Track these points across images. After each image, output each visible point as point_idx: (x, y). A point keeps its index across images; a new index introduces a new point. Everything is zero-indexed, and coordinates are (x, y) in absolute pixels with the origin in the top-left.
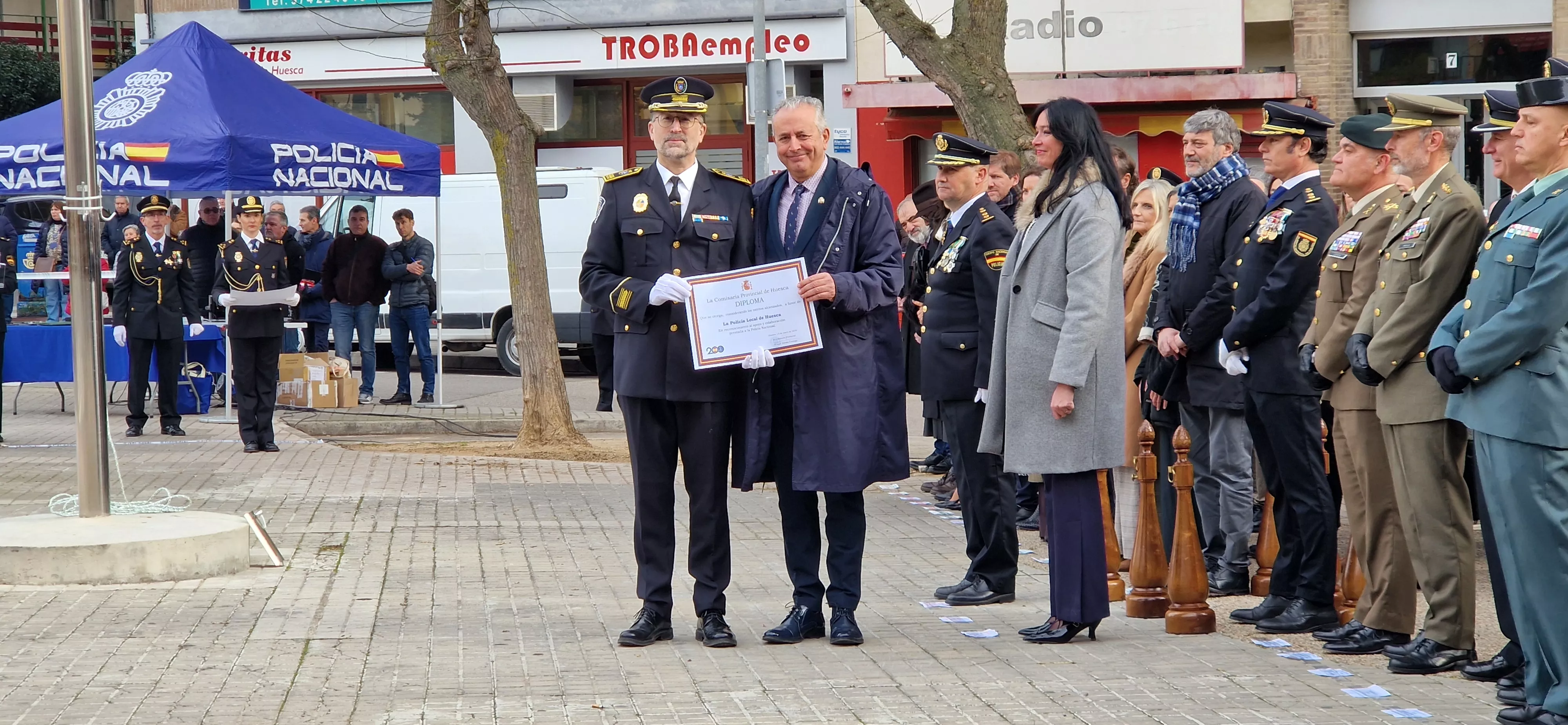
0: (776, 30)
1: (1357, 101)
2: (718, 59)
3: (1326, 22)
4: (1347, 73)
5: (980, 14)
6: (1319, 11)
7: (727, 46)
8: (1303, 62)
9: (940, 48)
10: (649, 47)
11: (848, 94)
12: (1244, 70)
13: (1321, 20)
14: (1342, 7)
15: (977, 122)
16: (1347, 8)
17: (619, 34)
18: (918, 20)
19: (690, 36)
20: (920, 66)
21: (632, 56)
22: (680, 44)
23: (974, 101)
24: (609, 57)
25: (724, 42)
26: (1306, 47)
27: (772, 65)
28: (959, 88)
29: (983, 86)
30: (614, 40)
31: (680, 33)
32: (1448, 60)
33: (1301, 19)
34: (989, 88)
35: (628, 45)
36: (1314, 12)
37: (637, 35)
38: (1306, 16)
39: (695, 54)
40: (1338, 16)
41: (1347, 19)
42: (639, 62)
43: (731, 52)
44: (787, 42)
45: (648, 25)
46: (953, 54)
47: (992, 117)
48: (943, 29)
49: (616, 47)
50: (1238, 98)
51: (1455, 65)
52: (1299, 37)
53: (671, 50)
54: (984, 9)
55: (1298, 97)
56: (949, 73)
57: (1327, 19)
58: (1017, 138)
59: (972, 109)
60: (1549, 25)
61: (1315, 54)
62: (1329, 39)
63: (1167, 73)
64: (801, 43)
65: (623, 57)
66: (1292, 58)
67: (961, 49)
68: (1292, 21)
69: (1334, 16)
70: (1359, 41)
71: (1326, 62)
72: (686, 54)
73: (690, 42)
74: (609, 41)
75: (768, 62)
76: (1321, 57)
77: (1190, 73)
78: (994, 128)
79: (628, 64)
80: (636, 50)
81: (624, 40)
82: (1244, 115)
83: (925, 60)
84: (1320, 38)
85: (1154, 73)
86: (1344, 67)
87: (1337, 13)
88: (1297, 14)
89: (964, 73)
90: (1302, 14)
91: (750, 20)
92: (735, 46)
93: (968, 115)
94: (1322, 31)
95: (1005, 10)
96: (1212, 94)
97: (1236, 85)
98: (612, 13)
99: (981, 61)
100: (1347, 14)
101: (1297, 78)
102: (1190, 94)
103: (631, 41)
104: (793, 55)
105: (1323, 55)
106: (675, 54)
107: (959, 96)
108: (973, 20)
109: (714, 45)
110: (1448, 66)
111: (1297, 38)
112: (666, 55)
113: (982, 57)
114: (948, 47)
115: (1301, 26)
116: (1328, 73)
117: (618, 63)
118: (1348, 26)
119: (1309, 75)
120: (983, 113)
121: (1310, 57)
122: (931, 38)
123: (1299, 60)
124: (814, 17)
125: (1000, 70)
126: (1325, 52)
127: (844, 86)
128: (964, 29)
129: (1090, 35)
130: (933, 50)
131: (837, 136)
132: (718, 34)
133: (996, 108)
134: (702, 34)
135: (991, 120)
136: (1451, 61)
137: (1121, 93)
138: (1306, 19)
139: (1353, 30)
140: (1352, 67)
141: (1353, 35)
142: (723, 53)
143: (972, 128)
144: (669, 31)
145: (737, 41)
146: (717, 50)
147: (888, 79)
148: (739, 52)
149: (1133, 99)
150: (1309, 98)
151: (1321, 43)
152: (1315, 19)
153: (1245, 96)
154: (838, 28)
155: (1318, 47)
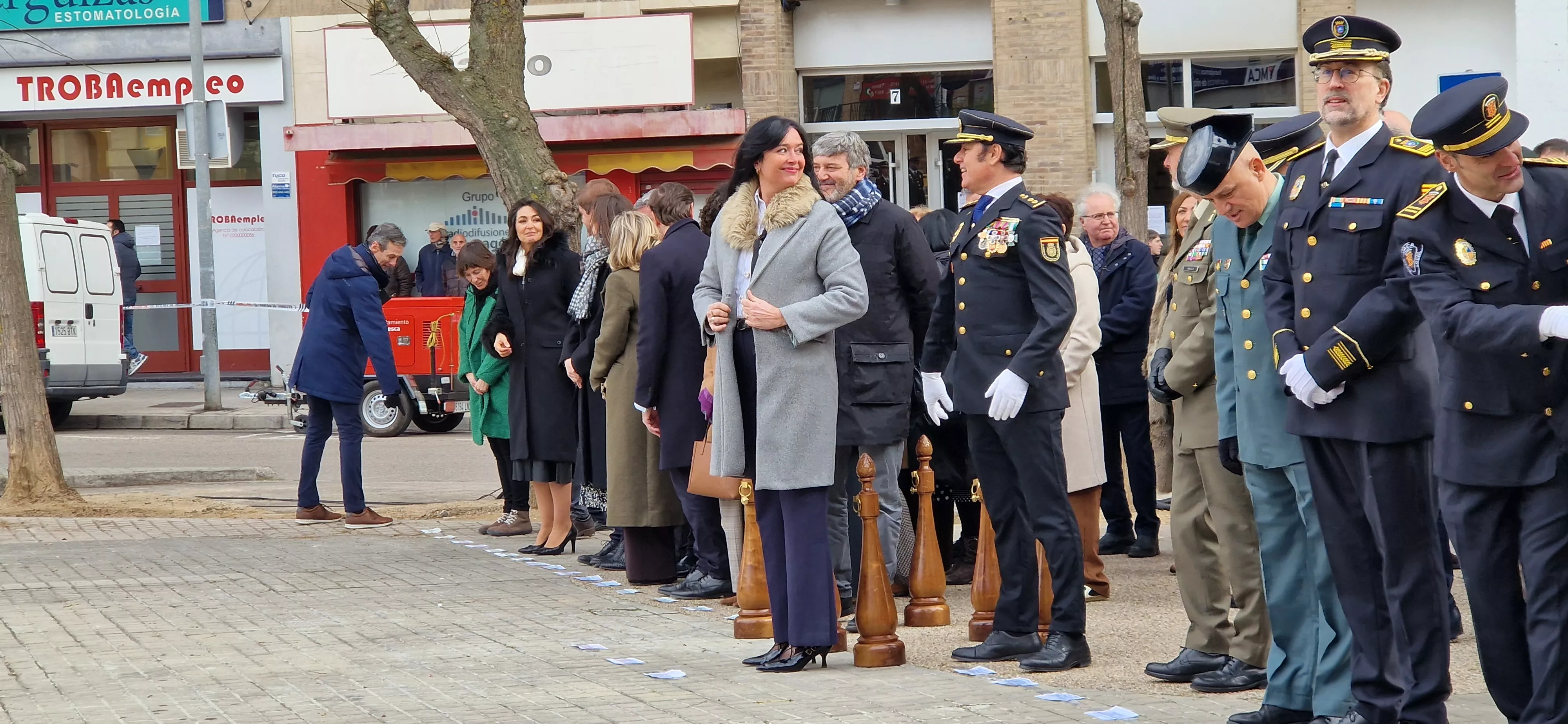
0: (210, 71)
2: (145, 100)
3: (774, 59)
4: (792, 110)
5: (499, 46)
6: (766, 48)
7: (155, 87)
8: (751, 98)
9: (460, 82)
10: (69, 88)
11: (289, 136)
12: (693, 108)
13: (769, 56)
14: (788, 44)
16: (793, 46)
17: (36, 74)
18: (436, 53)
19: (114, 77)
20: (439, 99)
21: (51, 98)
22: (103, 85)
23: (496, 135)
24: (26, 98)
25: (152, 83)
26: (754, 85)
27: (211, 105)
28: (481, 122)
29: (506, 120)
30: (30, 80)
31: (103, 73)
33: (749, 56)
34: (512, 121)
35: (46, 85)
36: (761, 49)
37: (56, 76)
38: (753, 54)
39: (120, 95)
40: (786, 53)
41: (793, 56)
42: (59, 104)
43: (159, 94)
44: (220, 83)
45: (67, 64)
46: (474, 87)
47: (516, 150)
48: (461, 61)
49: (33, 88)
50: (689, 135)
52: (747, 73)
53: (94, 91)
54: (502, 41)
56: (470, 107)
57: (774, 56)
59: (496, 143)
60: (990, 63)
61: (763, 89)
62: (777, 75)
63: (615, 111)
64: (235, 84)
65: (41, 98)
66: (741, 95)
67: (482, 82)
68: (740, 58)
69: (781, 53)
70: (804, 78)
71: (776, 98)
72: (110, 95)
73: (114, 83)
74: (24, 82)
75: (208, 102)
76: (769, 93)
77: (639, 110)
78: (518, 162)
79: (47, 105)
80: (55, 91)
81: (41, 80)
82: (695, 152)
83: (444, 94)
84: (768, 75)
85: (604, 111)
86: (791, 103)
87: (783, 50)
88: (745, 51)
89: (486, 107)
90: (750, 51)
91: (186, 59)
92: (163, 87)
93: (490, 150)
94: (770, 68)
95: (524, 43)
96: (664, 131)
97: (687, 122)
98: (27, 52)
99: (503, 94)
100: (793, 51)
101: (745, 114)
102: (640, 131)
103: (49, 81)
104: (226, 96)
105: (772, 91)
106: (98, 95)
107: (481, 131)
108: (492, 52)
109: (141, 86)
111: (745, 75)
112: (89, 96)
113: (504, 90)
114: (468, 79)
117: (35, 104)
118: (793, 63)
120: (506, 147)
121: (759, 94)
122: (450, 71)
123: (748, 96)
124: (248, 57)
125: (522, 102)
126: (774, 88)
127: (286, 128)
128: (483, 60)
130: (453, 83)
131: (276, 181)
132: (146, 74)
133: (519, 142)
134: (127, 75)
135: (515, 155)
136: (895, 97)
137: (571, 130)
138: (753, 56)
139: (798, 66)
141: (798, 71)
142: (151, 94)
143: (495, 163)
144: (91, 71)
145: (166, 82)
146: (144, 92)
147: (331, 121)
148: (168, 93)
149: (583, 137)
151: (769, 79)
152: (762, 56)
153: (696, 133)
154: (274, 68)
155: (766, 83)
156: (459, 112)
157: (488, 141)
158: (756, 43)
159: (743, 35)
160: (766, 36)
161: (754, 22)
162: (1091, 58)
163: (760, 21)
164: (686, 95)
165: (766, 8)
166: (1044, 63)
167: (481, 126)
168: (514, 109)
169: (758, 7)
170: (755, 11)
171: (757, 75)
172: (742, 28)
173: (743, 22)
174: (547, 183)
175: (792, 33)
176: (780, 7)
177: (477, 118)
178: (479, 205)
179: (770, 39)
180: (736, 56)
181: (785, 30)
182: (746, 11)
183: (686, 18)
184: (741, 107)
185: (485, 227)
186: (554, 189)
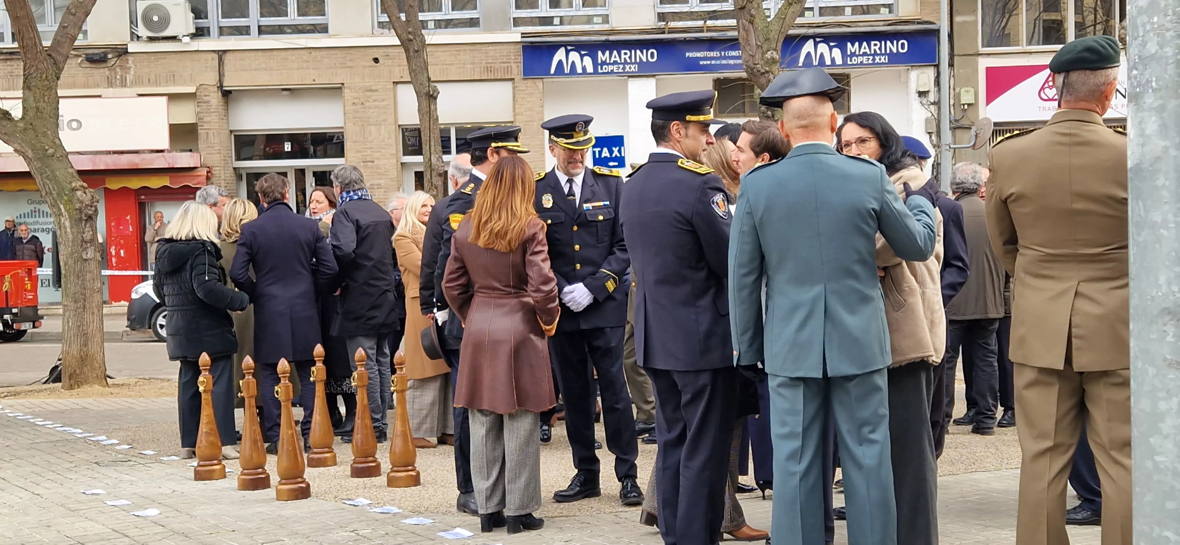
1: (235, 169)
4: (228, 154)
5: (41, 105)
6: (213, 117)
9: (16, 126)
12: (169, 151)
13: (214, 122)
15: (43, 173)
16: (228, 116)
28: (30, 151)
29: (47, 150)
32: (286, 147)
34: (51, 151)
38: (205, 120)
41: (228, 123)
46: (25, 129)
51: (290, 150)
55: (201, 166)
57: (216, 122)
58: (71, 183)
59: (39, 165)
60: (342, 128)
62: (219, 133)
63: (122, 152)
66: (198, 145)
67: (30, 127)
68: (197, 124)
70: (235, 136)
77: (136, 152)
78: (55, 177)
82: (170, 177)
85: (115, 152)
87: (222, 119)
88: (199, 119)
89: (33, 142)
90: (203, 119)
93: (36, 169)
94: (214, 129)
97: (165, 159)
99: (45, 134)
102: (137, 165)
107: (30, 156)
108: (37, 108)
110: (286, 150)
113: (45, 132)
115: (203, 126)
116: (220, 153)
118: (228, 126)
119: (208, 154)
120: (47, 167)
122: (9, 119)
128: (31, 114)
129: (74, 129)
133: (55, 164)
135: (52, 172)
136: (288, 147)
138: (205, 122)
140: (231, 150)
141: (231, 132)
143: (40, 177)
150: (209, 167)
152: (210, 122)
153: (171, 166)
156: (16, 145)
157: (35, 163)
158: (207, 115)
159: (198, 109)
160: (212, 110)
161: (205, 102)
162: (399, 126)
163: (208, 102)
164: (165, 144)
165: (212, 94)
166: (373, 128)
167: (30, 154)
168: (52, 144)
169: (207, 94)
170: (206, 96)
171: (207, 133)
172: (198, 106)
173: (198, 102)
174: (74, 190)
175: (227, 109)
176: (220, 94)
177: (27, 149)
178: (38, 206)
179: (215, 112)
180: (194, 122)
181: (223, 107)
182: (200, 96)
183: (165, 99)
184: (197, 151)
185: (41, 220)
186: (79, 193)
